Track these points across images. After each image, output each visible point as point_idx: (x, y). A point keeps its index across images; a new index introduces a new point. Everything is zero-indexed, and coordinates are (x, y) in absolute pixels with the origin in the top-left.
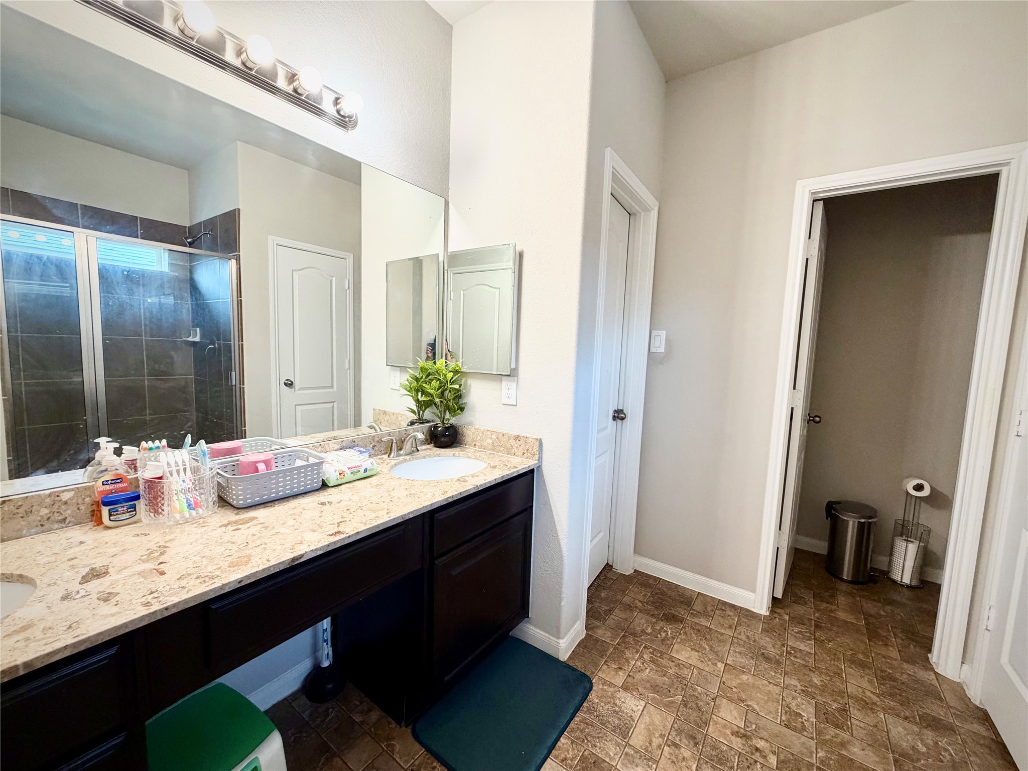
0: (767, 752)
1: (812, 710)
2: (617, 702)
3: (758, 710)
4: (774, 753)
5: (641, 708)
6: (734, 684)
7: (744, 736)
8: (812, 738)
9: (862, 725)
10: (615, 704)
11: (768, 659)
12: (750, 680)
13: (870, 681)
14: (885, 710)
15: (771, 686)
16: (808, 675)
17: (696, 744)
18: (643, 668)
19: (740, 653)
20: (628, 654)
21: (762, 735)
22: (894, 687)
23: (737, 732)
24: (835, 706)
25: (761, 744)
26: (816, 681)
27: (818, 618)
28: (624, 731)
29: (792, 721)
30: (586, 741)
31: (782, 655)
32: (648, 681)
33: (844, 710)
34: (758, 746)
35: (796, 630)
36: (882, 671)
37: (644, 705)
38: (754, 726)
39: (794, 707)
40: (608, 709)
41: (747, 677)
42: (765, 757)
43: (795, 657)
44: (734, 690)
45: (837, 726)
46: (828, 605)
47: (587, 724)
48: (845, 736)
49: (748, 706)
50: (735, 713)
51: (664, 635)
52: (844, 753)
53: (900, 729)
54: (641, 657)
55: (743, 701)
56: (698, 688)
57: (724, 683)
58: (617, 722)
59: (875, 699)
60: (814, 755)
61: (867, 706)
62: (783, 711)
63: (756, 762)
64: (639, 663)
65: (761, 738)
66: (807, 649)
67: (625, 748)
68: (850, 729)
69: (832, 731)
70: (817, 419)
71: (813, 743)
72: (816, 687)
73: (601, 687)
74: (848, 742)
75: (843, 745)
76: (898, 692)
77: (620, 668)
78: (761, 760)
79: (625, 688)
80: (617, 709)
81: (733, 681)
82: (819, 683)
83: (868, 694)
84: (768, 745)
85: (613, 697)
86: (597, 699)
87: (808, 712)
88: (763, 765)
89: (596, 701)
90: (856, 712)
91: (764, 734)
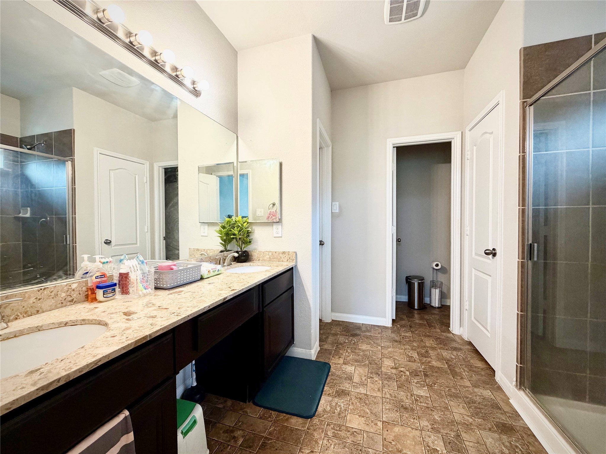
0: (405, 371)
1: (416, 354)
2: (343, 369)
3: (398, 359)
4: (407, 371)
5: (354, 369)
6: (387, 352)
7: (396, 368)
8: (419, 363)
9: (434, 355)
10: (342, 370)
11: (396, 341)
12: (392, 350)
13: (433, 341)
14: (440, 349)
15: (400, 350)
16: (412, 343)
17: (379, 375)
18: (349, 355)
19: (385, 342)
20: (341, 352)
21: (401, 366)
22: (440, 341)
23: (393, 368)
24: (423, 351)
25: (402, 369)
26: (415, 344)
27: (410, 324)
28: (350, 378)
29: (411, 359)
30: (335, 386)
31: (401, 339)
32: (353, 359)
33: (427, 352)
34: (401, 370)
35: (403, 329)
36: (436, 337)
37: (354, 367)
38: (398, 364)
39: (410, 355)
40: (340, 373)
41: (390, 349)
42: (405, 373)
43: (406, 339)
44: (387, 354)
45: (426, 357)
46: (412, 319)
47: (333, 380)
48: (430, 359)
49: (394, 358)
50: (390, 362)
51: (353, 342)
52: (430, 365)
53: (445, 353)
54: (347, 351)
55: (392, 357)
56: (374, 357)
57: (383, 353)
58: (346, 376)
59: (436, 346)
60: (421, 368)
61: (433, 349)
62: (407, 357)
63: (402, 375)
64: (347, 354)
65: (401, 367)
66: (409, 335)
67: (352, 384)
68: (430, 357)
69: (425, 359)
70: (399, 240)
71: (420, 364)
72: (416, 347)
73: (334, 365)
74: (431, 361)
75: (429, 362)
76: (442, 342)
77: (340, 357)
78: (404, 374)
79: (345, 364)
80: (344, 372)
81: (385, 352)
82: (416, 345)
83: (433, 345)
84: (404, 369)
85: (341, 368)
86: (334, 370)
87: (415, 355)
88: (405, 376)
89: (334, 371)
90: (431, 351)
91: (403, 366)
